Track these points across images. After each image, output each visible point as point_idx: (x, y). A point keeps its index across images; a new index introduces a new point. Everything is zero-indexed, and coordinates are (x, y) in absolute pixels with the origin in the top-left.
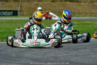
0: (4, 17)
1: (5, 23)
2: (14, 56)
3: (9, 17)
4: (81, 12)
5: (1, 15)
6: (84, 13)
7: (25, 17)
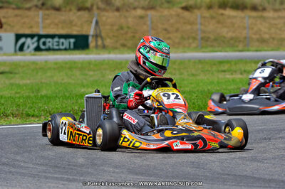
0: (51, 52)
1: (54, 69)
2: (81, 161)
4: (266, 36)
6: (273, 39)
7: (110, 53)
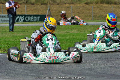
1: (31, 29)
3: (35, 22)
5: (26, 20)
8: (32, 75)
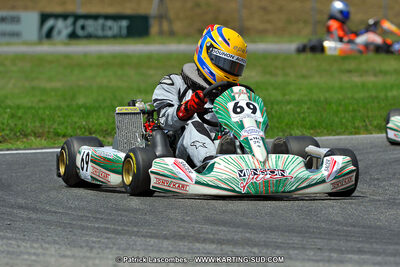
0: (93, 41)
1: (97, 66)
3: (111, 41)
7: (180, 42)
8: (98, 228)
